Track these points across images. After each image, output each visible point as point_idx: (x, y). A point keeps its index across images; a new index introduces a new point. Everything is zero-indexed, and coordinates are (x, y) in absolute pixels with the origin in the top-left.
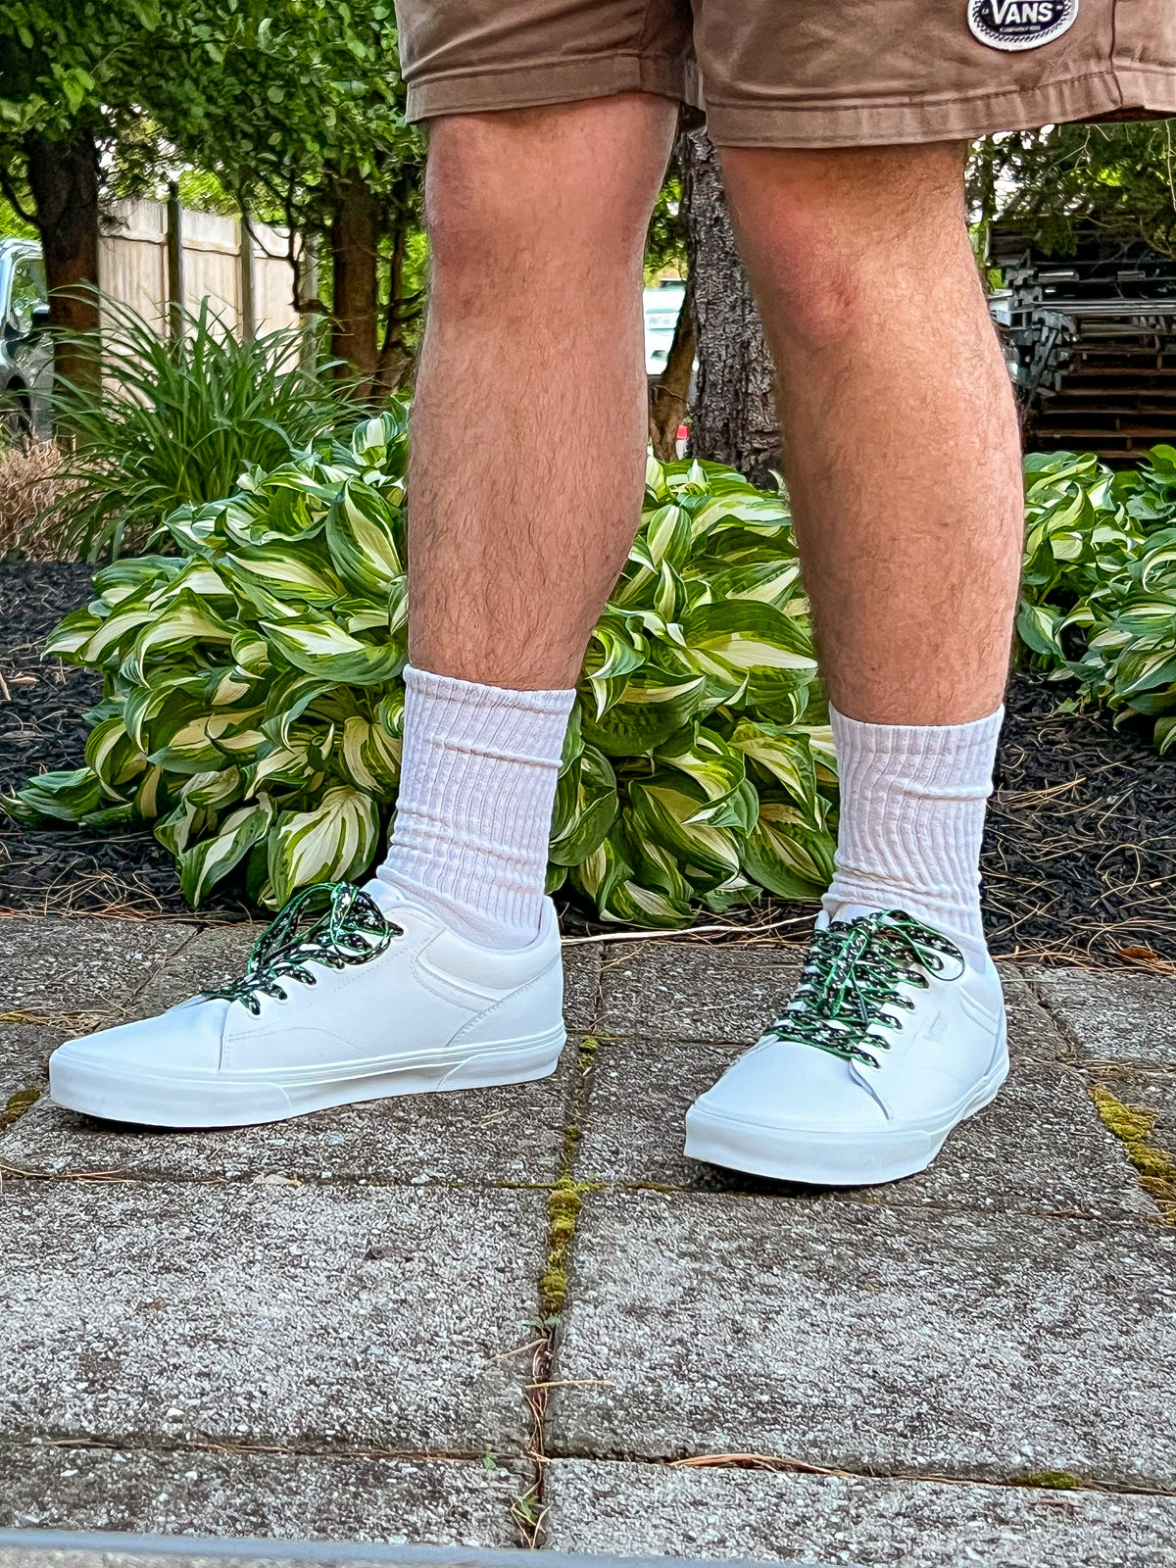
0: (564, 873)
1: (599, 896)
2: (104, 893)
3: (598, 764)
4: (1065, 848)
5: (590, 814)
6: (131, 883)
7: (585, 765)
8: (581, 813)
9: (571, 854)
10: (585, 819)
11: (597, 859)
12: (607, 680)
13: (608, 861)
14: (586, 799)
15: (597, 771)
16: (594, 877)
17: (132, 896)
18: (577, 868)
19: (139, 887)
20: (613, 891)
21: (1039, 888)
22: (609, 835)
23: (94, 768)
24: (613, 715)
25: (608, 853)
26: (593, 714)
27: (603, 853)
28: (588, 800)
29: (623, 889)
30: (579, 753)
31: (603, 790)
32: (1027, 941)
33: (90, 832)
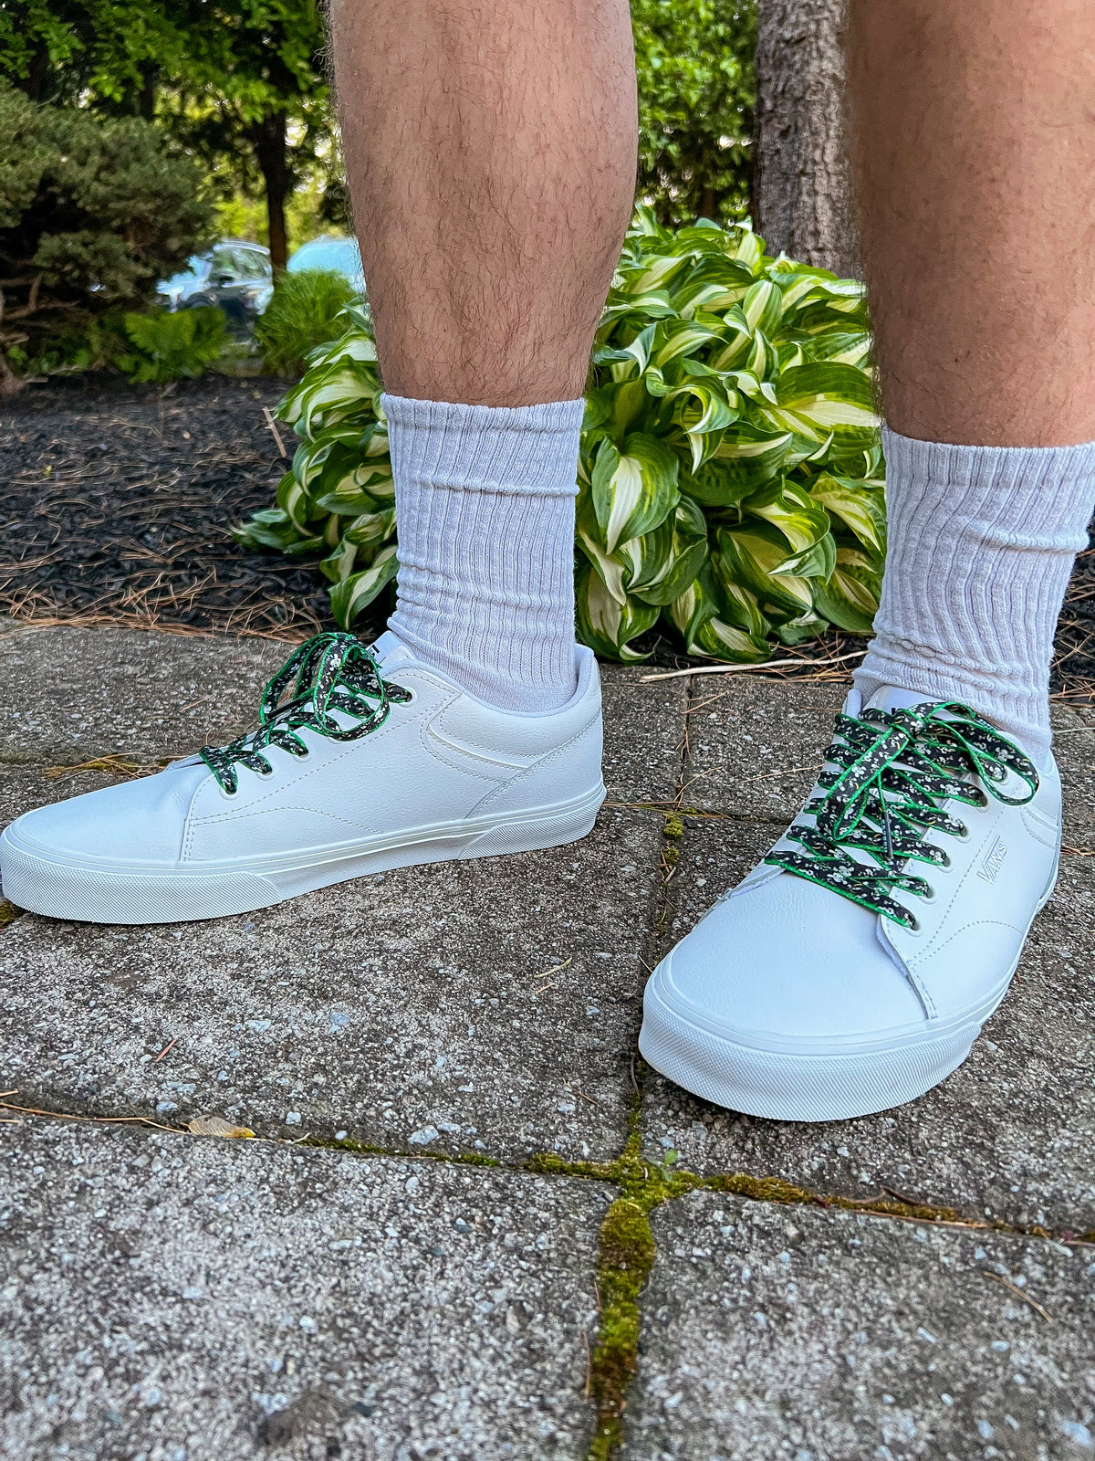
0: (658, 611)
1: (688, 633)
2: (274, 615)
3: (691, 513)
4: (1087, 590)
5: (685, 558)
6: (299, 606)
7: (680, 515)
8: (675, 558)
9: (665, 594)
10: (678, 564)
11: (687, 597)
12: (704, 435)
13: (697, 602)
14: (679, 545)
15: (690, 519)
16: (684, 617)
17: (298, 618)
18: (670, 606)
19: (305, 611)
20: (700, 627)
21: (1073, 627)
22: (699, 577)
23: (286, 509)
24: (706, 468)
25: (697, 594)
26: (689, 467)
27: (692, 593)
28: (683, 544)
29: (709, 624)
30: (675, 503)
31: (696, 537)
32: (1072, 680)
33: (292, 559)
